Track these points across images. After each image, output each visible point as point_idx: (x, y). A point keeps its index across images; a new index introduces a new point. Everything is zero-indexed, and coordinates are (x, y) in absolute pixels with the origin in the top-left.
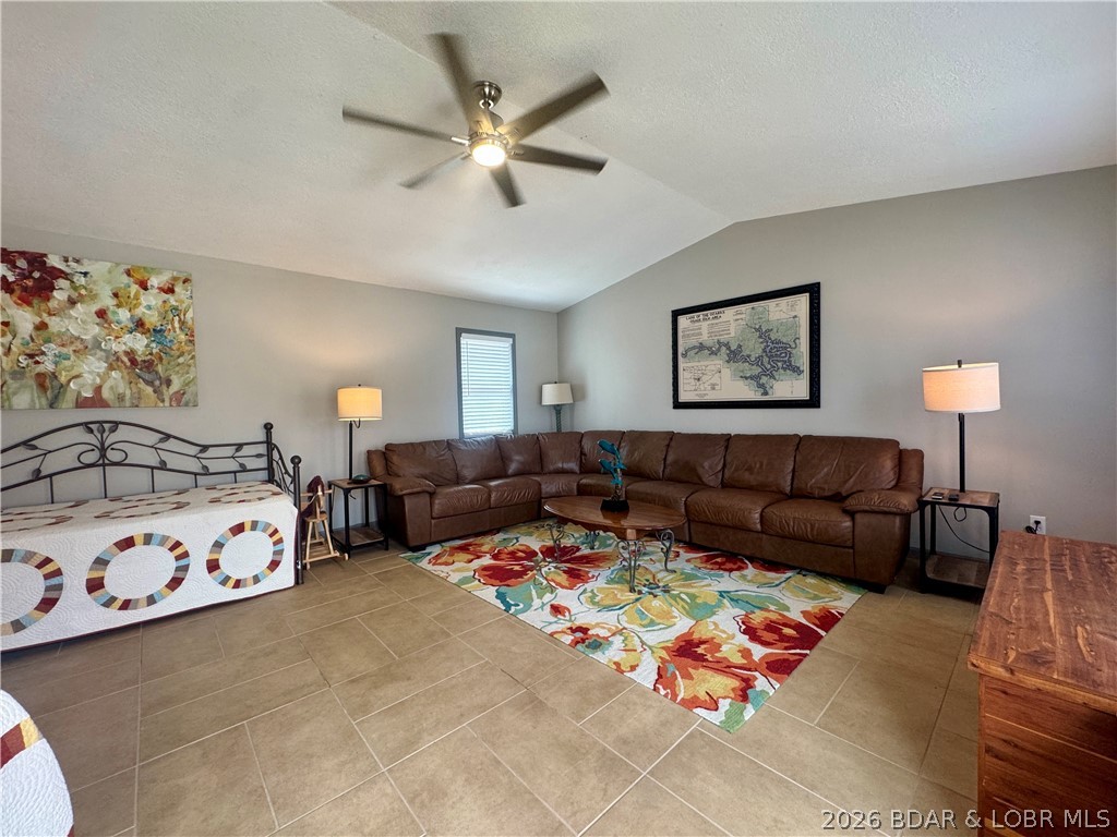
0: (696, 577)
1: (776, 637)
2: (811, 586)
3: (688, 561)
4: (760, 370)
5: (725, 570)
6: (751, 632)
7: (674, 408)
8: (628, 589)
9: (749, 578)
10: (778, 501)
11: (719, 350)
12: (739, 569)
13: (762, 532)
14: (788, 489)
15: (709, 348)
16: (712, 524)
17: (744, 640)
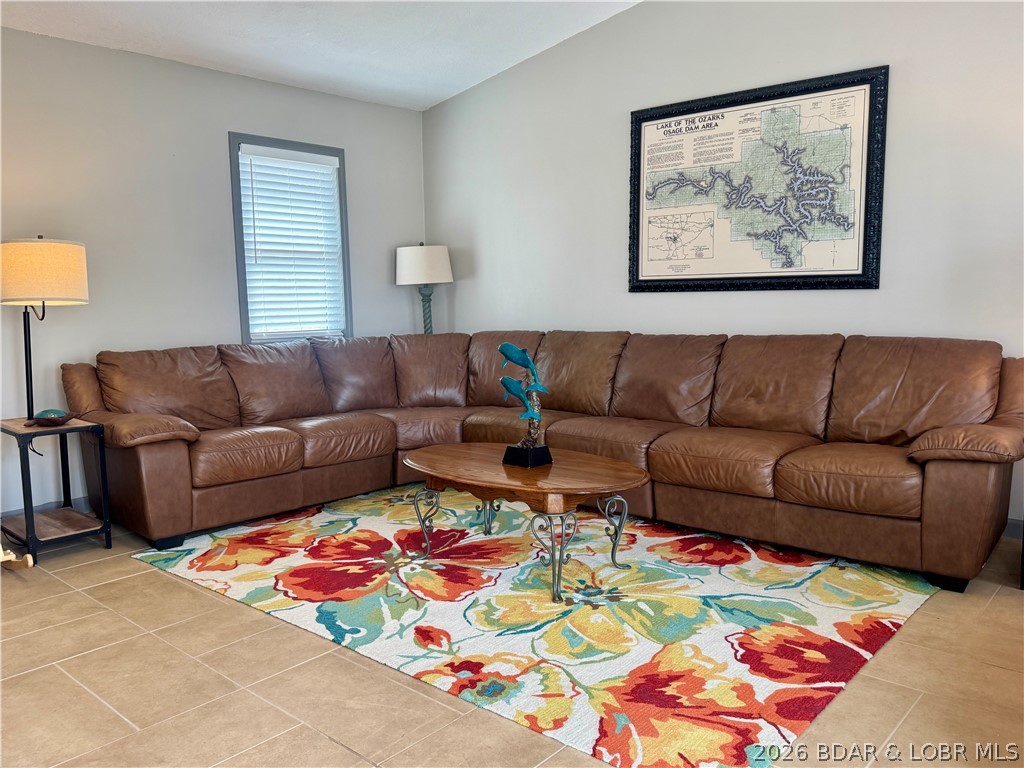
0: (663, 575)
1: (793, 664)
2: (852, 584)
3: (651, 549)
4: (781, 222)
5: (712, 562)
6: (752, 658)
7: (630, 291)
8: (550, 597)
9: (752, 574)
10: (803, 447)
11: (712, 185)
12: (737, 560)
13: (775, 498)
14: (820, 428)
15: (695, 183)
16: (691, 487)
17: (742, 673)
